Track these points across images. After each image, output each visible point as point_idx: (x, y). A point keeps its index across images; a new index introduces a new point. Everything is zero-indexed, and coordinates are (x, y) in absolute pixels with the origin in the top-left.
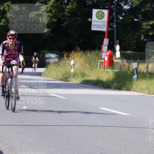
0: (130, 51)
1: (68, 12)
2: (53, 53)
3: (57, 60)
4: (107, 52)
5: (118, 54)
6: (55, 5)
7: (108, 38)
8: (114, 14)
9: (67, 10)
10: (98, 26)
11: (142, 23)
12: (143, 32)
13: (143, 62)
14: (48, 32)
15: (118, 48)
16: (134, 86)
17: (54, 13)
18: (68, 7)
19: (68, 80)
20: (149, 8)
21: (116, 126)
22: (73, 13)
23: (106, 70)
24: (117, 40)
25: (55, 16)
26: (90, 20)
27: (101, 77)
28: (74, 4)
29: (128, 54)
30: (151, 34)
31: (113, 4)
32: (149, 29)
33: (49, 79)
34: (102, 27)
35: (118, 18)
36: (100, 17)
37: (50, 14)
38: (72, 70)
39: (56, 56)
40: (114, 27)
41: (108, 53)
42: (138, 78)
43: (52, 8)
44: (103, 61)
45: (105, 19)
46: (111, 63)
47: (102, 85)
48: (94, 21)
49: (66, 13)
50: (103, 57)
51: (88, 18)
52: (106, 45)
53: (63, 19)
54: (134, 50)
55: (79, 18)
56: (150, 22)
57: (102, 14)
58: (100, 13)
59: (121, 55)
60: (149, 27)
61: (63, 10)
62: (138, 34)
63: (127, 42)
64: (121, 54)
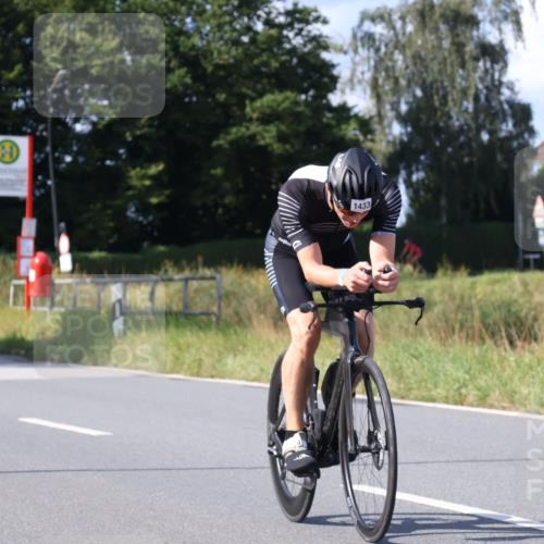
0: (101, 250)
4: (35, 255)
5: (66, 262)
7: (33, 216)
8: (48, 149)
10: (4, 184)
11: (128, 171)
12: (133, 196)
15: (64, 243)
20: (146, 130)
21: (71, 468)
23: (32, 308)
24: (60, 221)
27: (20, 330)
29: (94, 262)
30: (154, 200)
32: (145, 187)
34: (17, 187)
35: (58, 161)
40: (49, 187)
41: (37, 260)
44: (23, 282)
45: (24, 161)
47: (23, 352)
50: (23, 270)
52: (28, 237)
54: (111, 249)
56: (149, 167)
57: (11, 148)
58: (7, 146)
59: (77, 266)
60: (147, 183)
62: (118, 202)
63: (90, 226)
64: (74, 261)
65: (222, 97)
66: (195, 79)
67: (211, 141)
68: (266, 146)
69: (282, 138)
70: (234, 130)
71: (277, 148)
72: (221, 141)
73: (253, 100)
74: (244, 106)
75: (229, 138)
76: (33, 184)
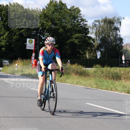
1: (14, 40)
2: (6, 60)
3: (8, 63)
4: (34, 60)
6: (8, 36)
7: (34, 53)
8: (38, 41)
9: (14, 39)
10: (30, 47)
14: (4, 50)
17: (7, 40)
18: (14, 37)
19: (14, 74)
22: (17, 41)
23: (33, 69)
25: (8, 42)
26: (25, 44)
28: (17, 36)
31: (37, 36)
33: (4, 73)
34: (32, 48)
35: (40, 44)
36: (31, 42)
37: (5, 40)
38: (16, 69)
39: (8, 61)
41: (35, 61)
43: (6, 38)
44: (32, 64)
45: (33, 43)
48: (28, 44)
49: (13, 40)
50: (32, 62)
51: (25, 43)
52: (33, 57)
53: (12, 43)
55: (20, 43)
58: (31, 40)
61: (12, 39)
65: (68, 34)
66: (64, 31)
67: (66, 42)
68: (76, 43)
69: (79, 42)
70: (70, 40)
72: (68, 42)
73: (74, 35)
74: (72, 36)
75: (69, 41)
76: (35, 47)
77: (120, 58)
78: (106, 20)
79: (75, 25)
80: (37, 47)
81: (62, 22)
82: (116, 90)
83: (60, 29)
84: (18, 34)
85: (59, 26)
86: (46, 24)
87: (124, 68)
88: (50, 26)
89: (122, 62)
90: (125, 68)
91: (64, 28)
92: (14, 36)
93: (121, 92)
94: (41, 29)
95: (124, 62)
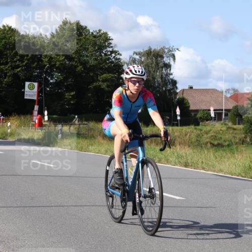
0: (56, 115)
1: (6, 84)
4: (38, 116)
5: (46, 118)
7: (38, 105)
8: (43, 86)
9: (4, 82)
10: (30, 96)
11: (65, 94)
12: (66, 100)
13: (67, 125)
15: (46, 113)
16: (59, 144)
18: (5, 80)
19: (5, 138)
20: (70, 82)
22: (9, 85)
23: (36, 130)
24: (45, 106)
26: (23, 90)
29: (54, 118)
30: (72, 102)
31: (42, 78)
32: (70, 98)
34: (34, 96)
35: (45, 90)
36: (31, 88)
38: (9, 131)
42: (62, 138)
44: (34, 123)
45: (36, 90)
46: (41, 125)
48: (27, 91)
49: (4, 85)
50: (34, 120)
52: (36, 111)
53: (1, 89)
54: (59, 115)
55: (15, 89)
56: (71, 93)
57: (33, 86)
58: (31, 85)
62: (62, 102)
63: (54, 108)
64: (49, 118)
65: (92, 74)
66: (84, 69)
67: (88, 86)
68: (104, 88)
69: (108, 86)
70: (95, 83)
71: (106, 89)
72: (91, 87)
73: (100, 75)
74: (98, 77)
75: (93, 86)
76: (38, 96)
77: (172, 112)
78: (151, 52)
79: (101, 59)
80: (41, 96)
81: (81, 56)
82: (167, 162)
83: (78, 66)
84: (10, 75)
85: (76, 62)
86: (56, 58)
87: (179, 128)
88: (62, 62)
89: (177, 117)
90: (181, 128)
91: (84, 64)
92: (5, 78)
93: (175, 164)
94: (48, 67)
95: (179, 118)
